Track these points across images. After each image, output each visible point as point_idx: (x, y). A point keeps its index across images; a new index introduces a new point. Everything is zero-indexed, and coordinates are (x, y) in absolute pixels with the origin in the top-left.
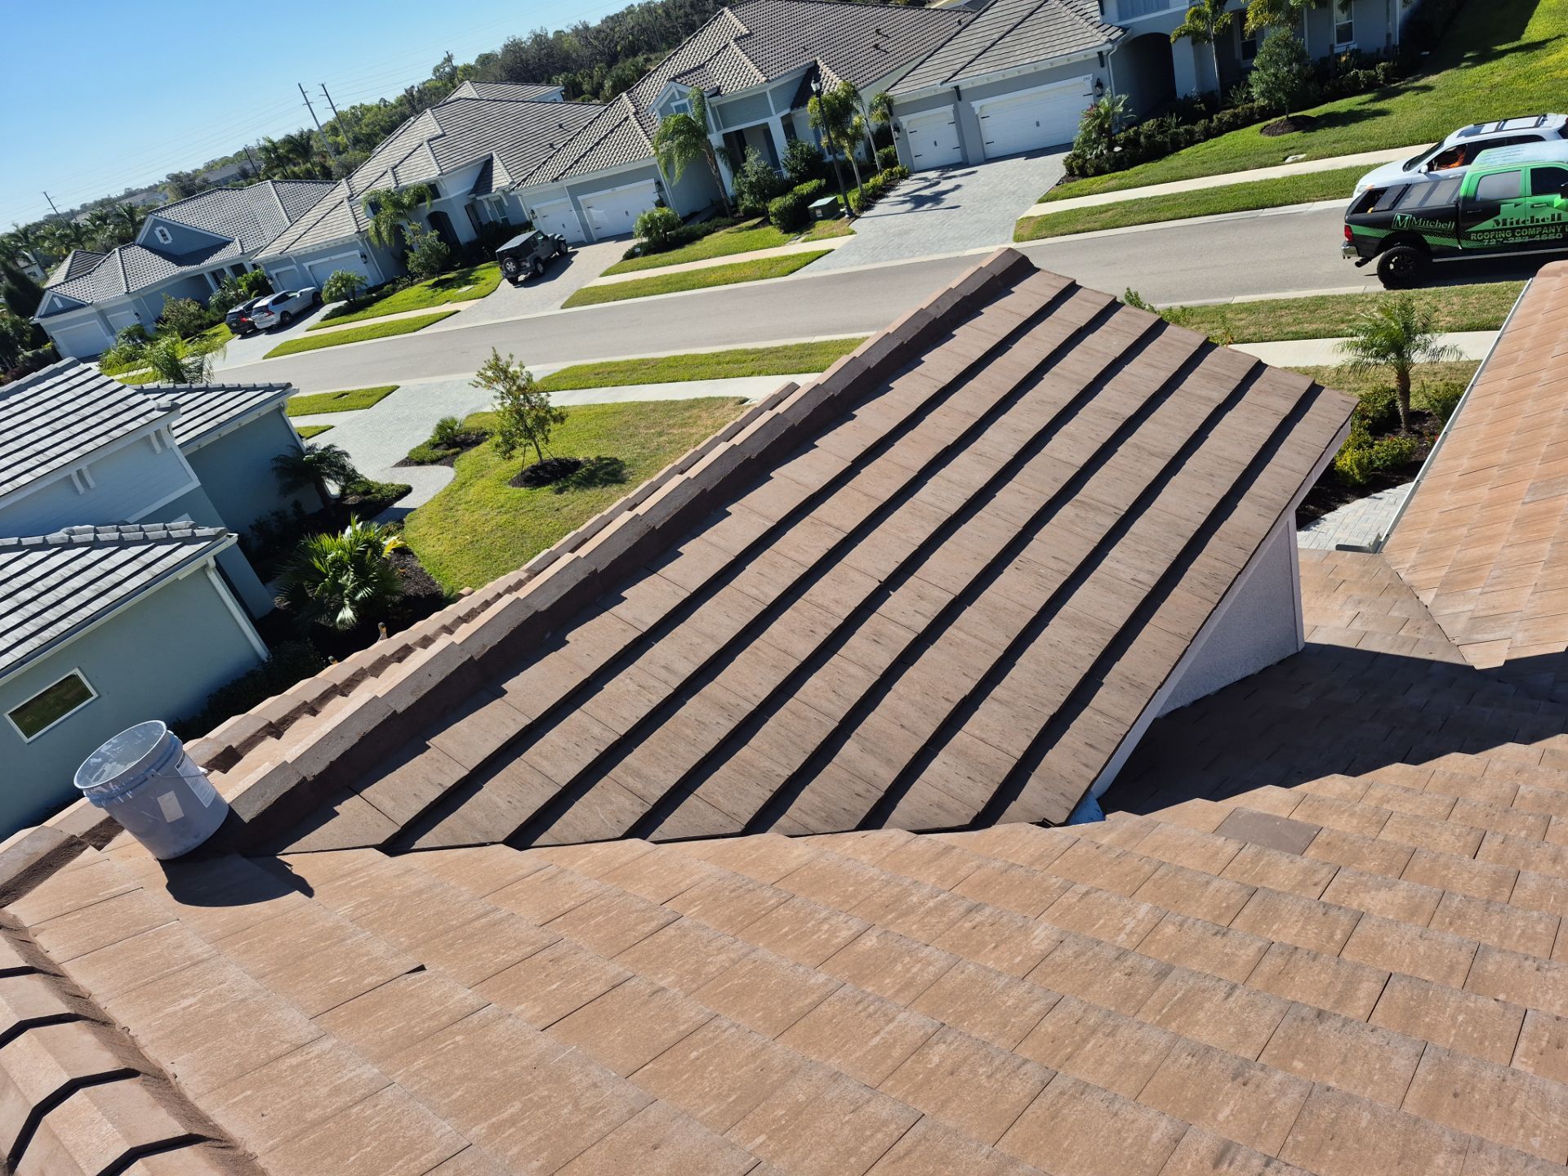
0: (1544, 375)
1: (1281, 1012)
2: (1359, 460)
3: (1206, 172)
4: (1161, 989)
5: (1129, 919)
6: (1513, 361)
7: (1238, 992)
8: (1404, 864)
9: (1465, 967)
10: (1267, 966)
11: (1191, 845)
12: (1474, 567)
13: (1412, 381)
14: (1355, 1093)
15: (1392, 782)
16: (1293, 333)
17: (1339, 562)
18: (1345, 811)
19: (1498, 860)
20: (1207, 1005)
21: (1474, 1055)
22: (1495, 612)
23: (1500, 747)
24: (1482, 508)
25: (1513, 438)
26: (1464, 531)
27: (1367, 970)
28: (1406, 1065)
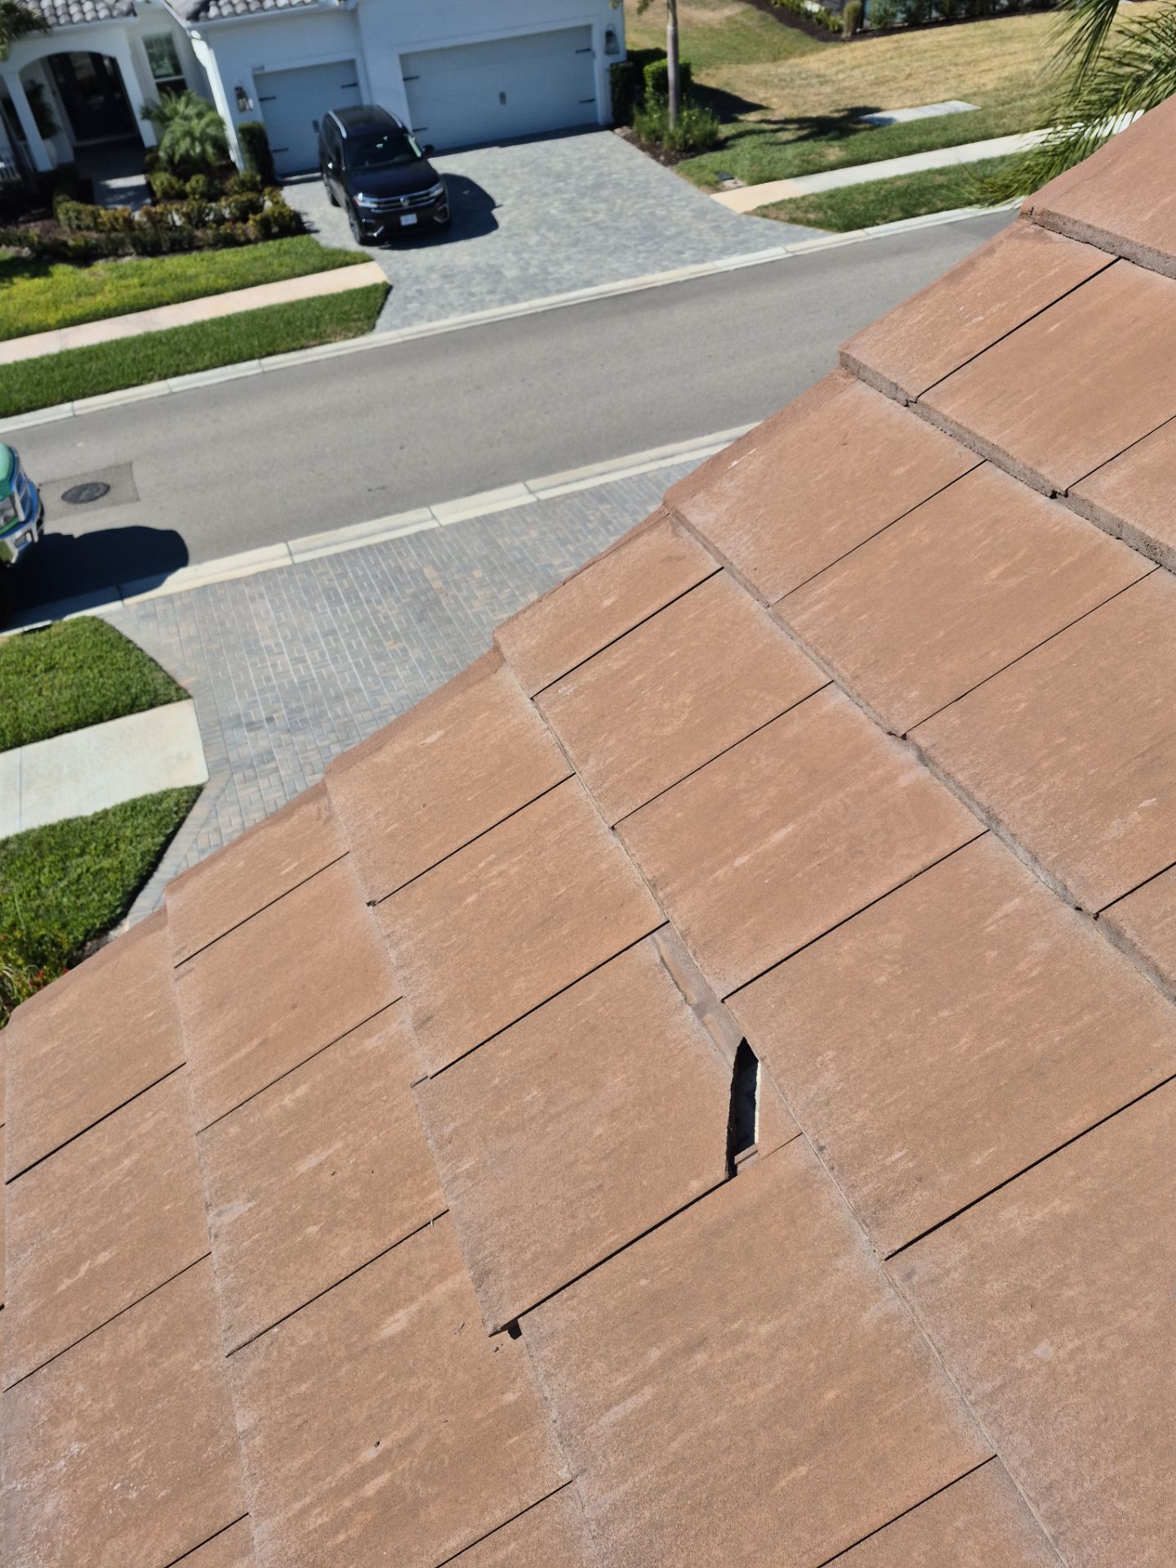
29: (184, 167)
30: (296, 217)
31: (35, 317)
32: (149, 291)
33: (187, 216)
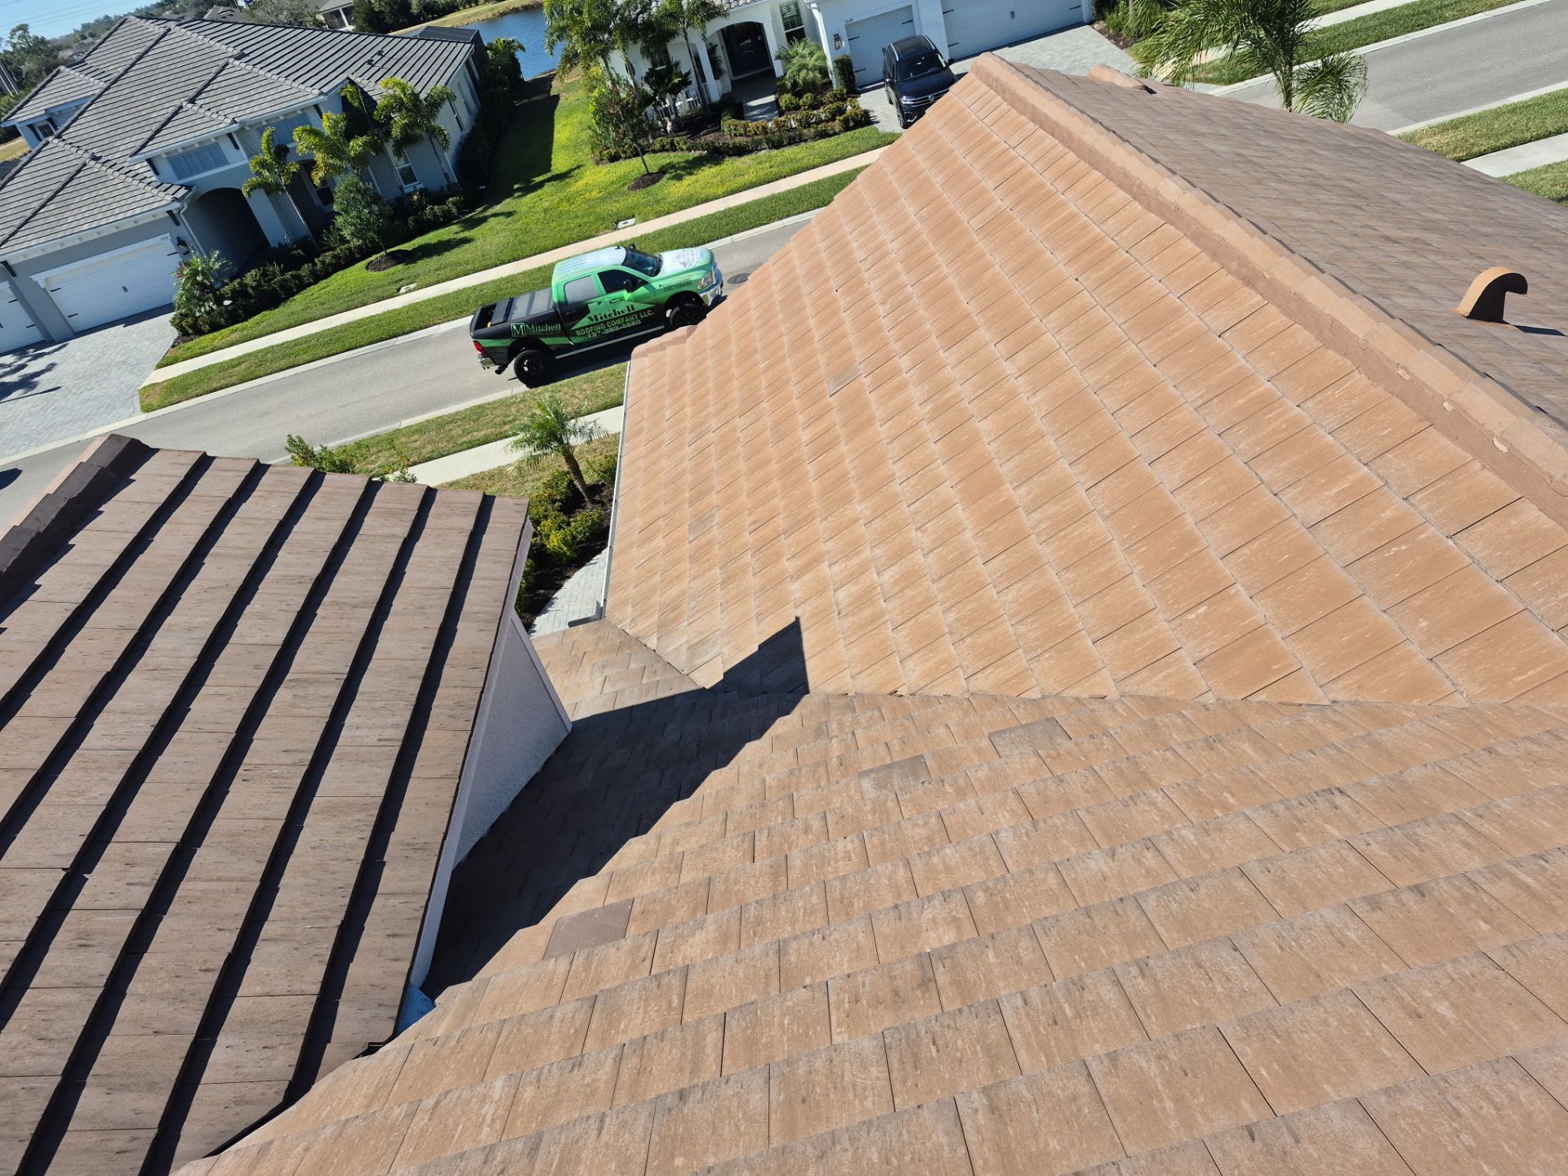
0: (666, 436)
1: (650, 1116)
2: (564, 539)
3: (328, 312)
4: (537, 1166)
5: (487, 1106)
6: (640, 431)
7: (607, 1120)
8: (704, 898)
9: (775, 970)
10: (625, 1076)
11: (525, 985)
12: (674, 606)
13: (579, 462)
14: (732, 1157)
15: (676, 822)
16: (466, 442)
17: (575, 637)
18: (648, 871)
19: (771, 853)
20: (584, 1155)
21: (806, 1051)
22: (703, 637)
23: (743, 750)
24: (664, 554)
25: (664, 492)
26: (657, 577)
27: (707, 1022)
28: (761, 1098)
29: (797, 90)
30: (866, 113)
31: (712, 191)
32: (775, 170)
33: (800, 121)
